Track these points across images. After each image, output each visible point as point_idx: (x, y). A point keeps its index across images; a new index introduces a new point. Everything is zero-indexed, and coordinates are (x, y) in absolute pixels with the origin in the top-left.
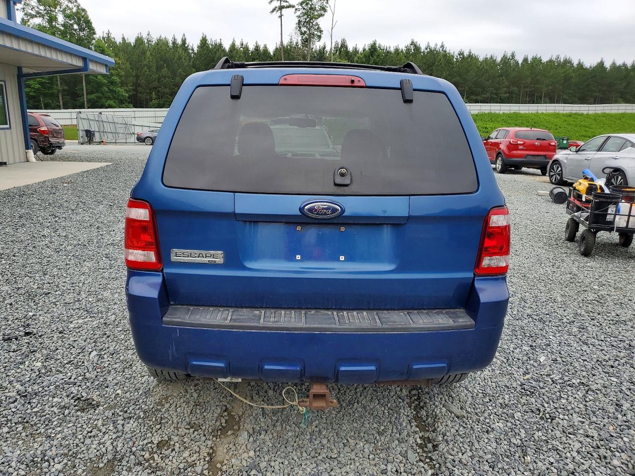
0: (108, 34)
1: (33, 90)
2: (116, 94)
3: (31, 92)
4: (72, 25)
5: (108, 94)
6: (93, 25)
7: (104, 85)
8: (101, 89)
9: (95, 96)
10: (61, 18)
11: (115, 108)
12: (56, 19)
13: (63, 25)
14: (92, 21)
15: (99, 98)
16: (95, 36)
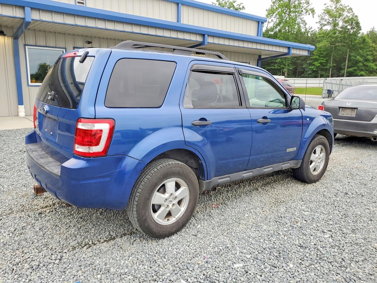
0: (373, 29)
1: (316, 67)
2: (368, 67)
3: (314, 68)
4: (346, 27)
5: (361, 68)
6: (361, 25)
7: (360, 62)
8: (357, 64)
9: (353, 69)
10: (341, 24)
11: (365, 76)
12: (338, 24)
13: (341, 28)
14: (360, 22)
15: (355, 70)
16: (360, 31)
